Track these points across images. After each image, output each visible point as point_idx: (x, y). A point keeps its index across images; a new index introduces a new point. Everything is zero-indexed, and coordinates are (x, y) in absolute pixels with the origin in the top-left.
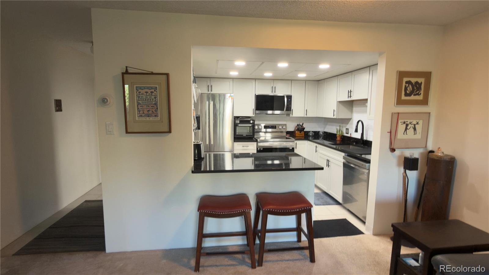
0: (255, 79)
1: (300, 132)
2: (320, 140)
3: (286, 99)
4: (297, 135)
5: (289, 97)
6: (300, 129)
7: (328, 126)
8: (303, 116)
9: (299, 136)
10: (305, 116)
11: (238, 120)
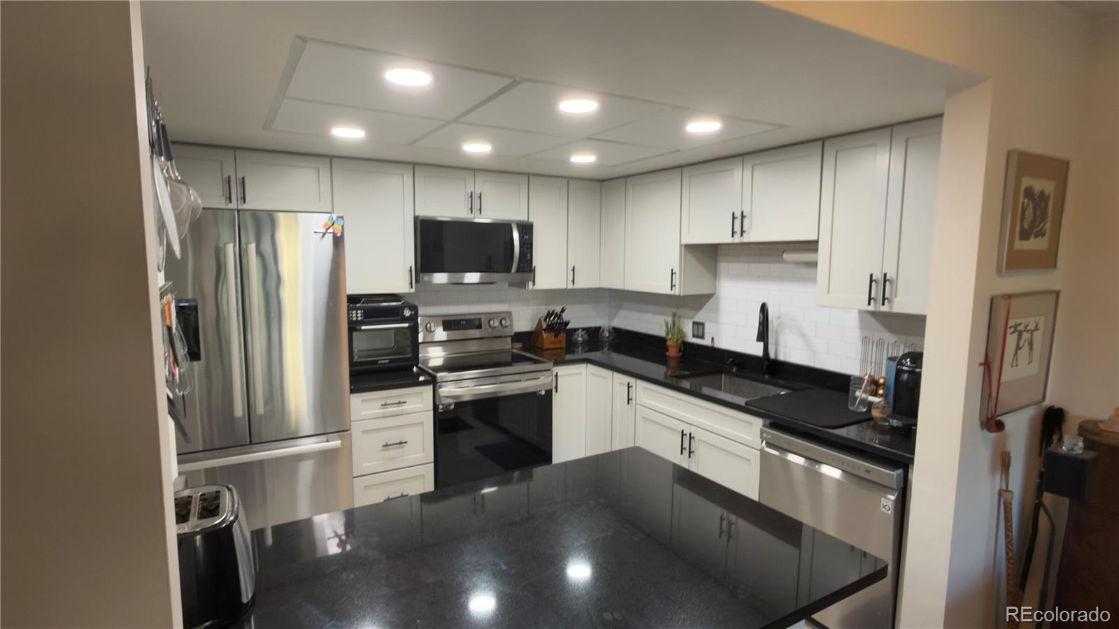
0: (415, 166)
1: (556, 336)
2: (604, 353)
3: (516, 235)
4: (546, 346)
5: (526, 229)
6: (556, 325)
7: (622, 313)
8: (563, 286)
9: (552, 346)
10: (570, 286)
11: (357, 309)
